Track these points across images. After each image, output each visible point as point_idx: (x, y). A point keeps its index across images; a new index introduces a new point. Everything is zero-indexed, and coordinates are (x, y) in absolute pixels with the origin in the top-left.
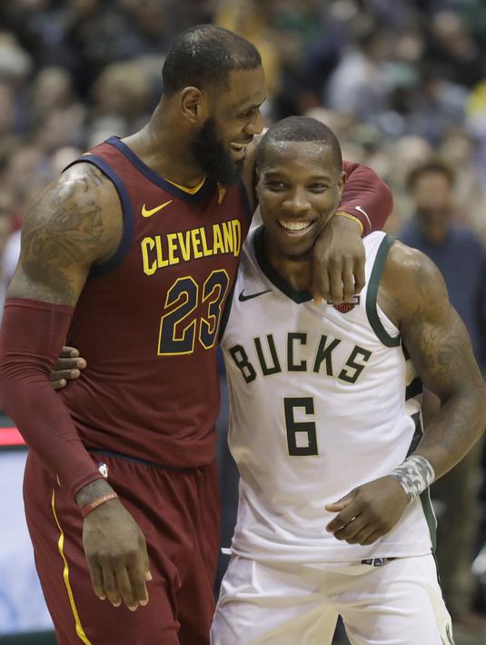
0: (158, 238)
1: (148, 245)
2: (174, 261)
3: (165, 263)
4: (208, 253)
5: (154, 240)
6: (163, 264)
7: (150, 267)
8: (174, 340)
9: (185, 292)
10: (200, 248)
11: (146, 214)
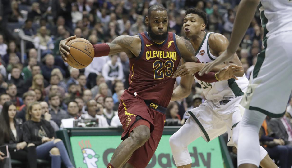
0: (150, 52)
1: (148, 53)
2: (154, 57)
3: (152, 57)
4: (164, 57)
5: (149, 52)
6: (151, 57)
7: (148, 58)
8: (158, 75)
9: (159, 64)
10: (162, 56)
11: (147, 46)
